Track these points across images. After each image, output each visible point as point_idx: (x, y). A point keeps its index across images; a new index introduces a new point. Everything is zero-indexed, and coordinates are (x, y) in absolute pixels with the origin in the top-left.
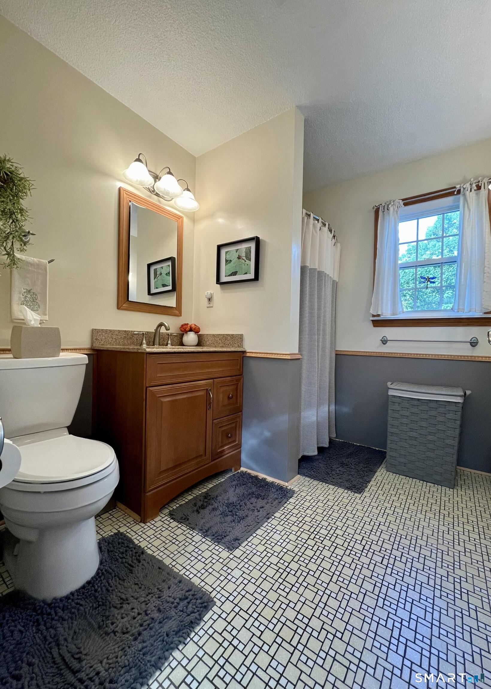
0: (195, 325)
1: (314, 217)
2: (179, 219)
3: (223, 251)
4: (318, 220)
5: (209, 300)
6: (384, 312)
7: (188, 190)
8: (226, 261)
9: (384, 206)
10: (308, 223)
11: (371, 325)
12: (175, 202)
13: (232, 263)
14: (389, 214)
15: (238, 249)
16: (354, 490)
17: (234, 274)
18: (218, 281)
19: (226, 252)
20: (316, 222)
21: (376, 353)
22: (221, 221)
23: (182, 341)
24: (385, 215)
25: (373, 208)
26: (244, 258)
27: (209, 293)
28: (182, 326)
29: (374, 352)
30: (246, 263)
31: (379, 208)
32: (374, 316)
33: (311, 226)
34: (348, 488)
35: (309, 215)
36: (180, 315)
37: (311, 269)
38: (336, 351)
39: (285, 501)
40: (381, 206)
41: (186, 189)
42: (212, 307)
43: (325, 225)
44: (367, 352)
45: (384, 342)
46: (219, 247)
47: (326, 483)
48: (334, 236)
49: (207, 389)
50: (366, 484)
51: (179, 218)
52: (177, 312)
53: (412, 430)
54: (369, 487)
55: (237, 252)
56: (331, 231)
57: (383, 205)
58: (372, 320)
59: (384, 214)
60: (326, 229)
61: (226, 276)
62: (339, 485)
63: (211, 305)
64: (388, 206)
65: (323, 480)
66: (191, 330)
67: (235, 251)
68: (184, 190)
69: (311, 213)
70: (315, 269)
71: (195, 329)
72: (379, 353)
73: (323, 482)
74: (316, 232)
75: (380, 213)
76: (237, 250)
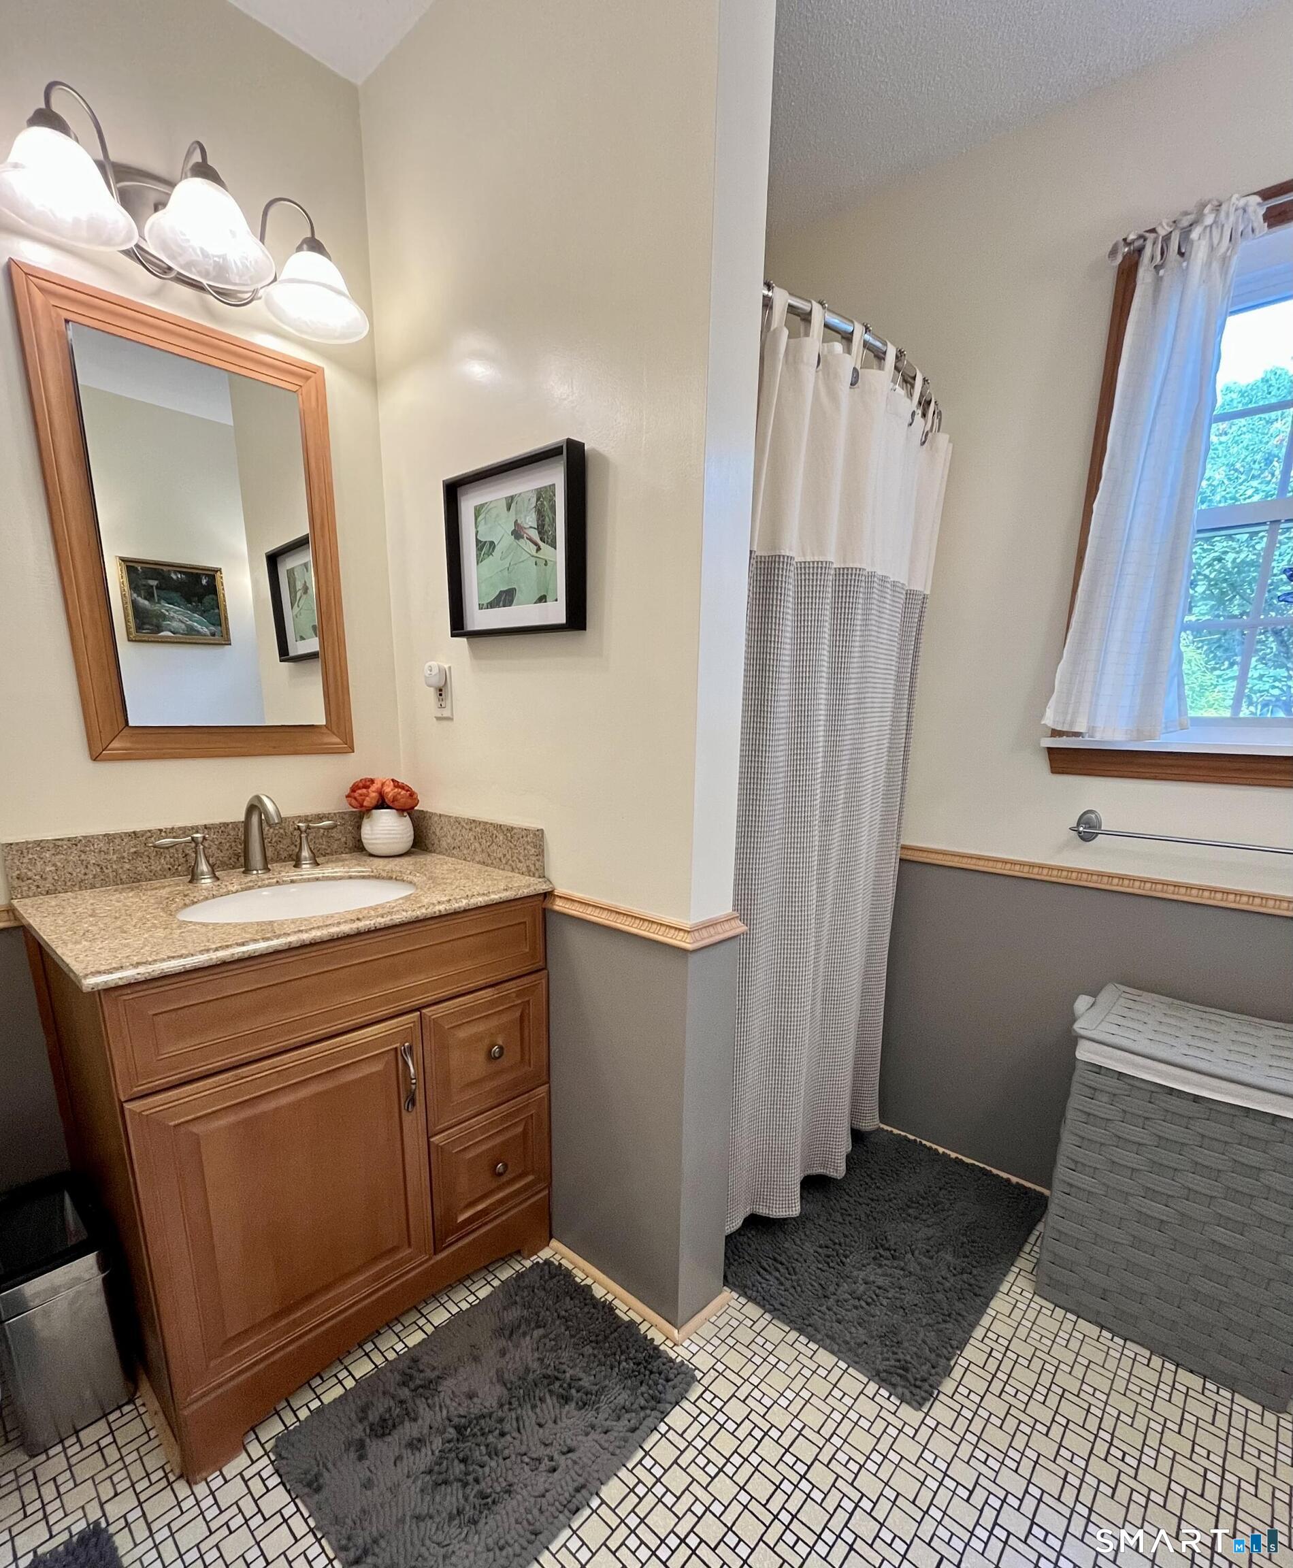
0: (397, 784)
1: (827, 326)
2: (308, 378)
3: (468, 505)
4: (847, 338)
5: (440, 692)
6: (1100, 724)
7: (314, 245)
8: (480, 545)
9: (1167, 238)
10: (793, 357)
11: (1043, 764)
12: (269, 305)
13: (497, 552)
14: (1185, 273)
15: (512, 497)
16: (900, 1390)
17: (506, 598)
18: (458, 625)
19: (478, 511)
20: (838, 347)
21: (1051, 868)
22: (479, 371)
23: (360, 840)
24: (1166, 283)
25: (1113, 252)
26: (535, 535)
27: (435, 671)
28: (354, 788)
29: (1041, 867)
30: (539, 555)
31: (1140, 251)
32: (1055, 733)
33: (809, 373)
34: (881, 1377)
35: (806, 317)
36: (348, 746)
37: (804, 567)
38: (904, 847)
39: (649, 1422)
40: (1151, 236)
41: (305, 241)
42: (450, 719)
43: (880, 356)
44: (1014, 863)
45: (1087, 829)
46: (453, 491)
47: (811, 1338)
48: (925, 404)
49: (396, 1048)
50: (949, 1360)
51: (308, 374)
52: (337, 740)
53: (1150, 1194)
54: (957, 1373)
55: (509, 509)
56: (908, 381)
57: (1162, 232)
58: (1050, 750)
59: (1158, 280)
60: (882, 378)
61: (481, 607)
62: (851, 1353)
63: (446, 713)
64: (1186, 232)
65: (803, 1325)
66: (382, 804)
67: (504, 503)
68: (299, 249)
69: (816, 307)
70: (823, 566)
71: (394, 799)
72: (1061, 869)
73: (801, 1331)
74: (833, 395)
75: (1144, 275)
76: (510, 502)
